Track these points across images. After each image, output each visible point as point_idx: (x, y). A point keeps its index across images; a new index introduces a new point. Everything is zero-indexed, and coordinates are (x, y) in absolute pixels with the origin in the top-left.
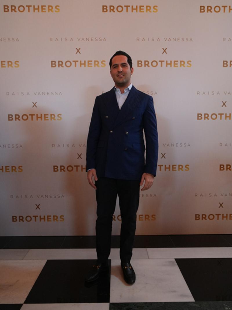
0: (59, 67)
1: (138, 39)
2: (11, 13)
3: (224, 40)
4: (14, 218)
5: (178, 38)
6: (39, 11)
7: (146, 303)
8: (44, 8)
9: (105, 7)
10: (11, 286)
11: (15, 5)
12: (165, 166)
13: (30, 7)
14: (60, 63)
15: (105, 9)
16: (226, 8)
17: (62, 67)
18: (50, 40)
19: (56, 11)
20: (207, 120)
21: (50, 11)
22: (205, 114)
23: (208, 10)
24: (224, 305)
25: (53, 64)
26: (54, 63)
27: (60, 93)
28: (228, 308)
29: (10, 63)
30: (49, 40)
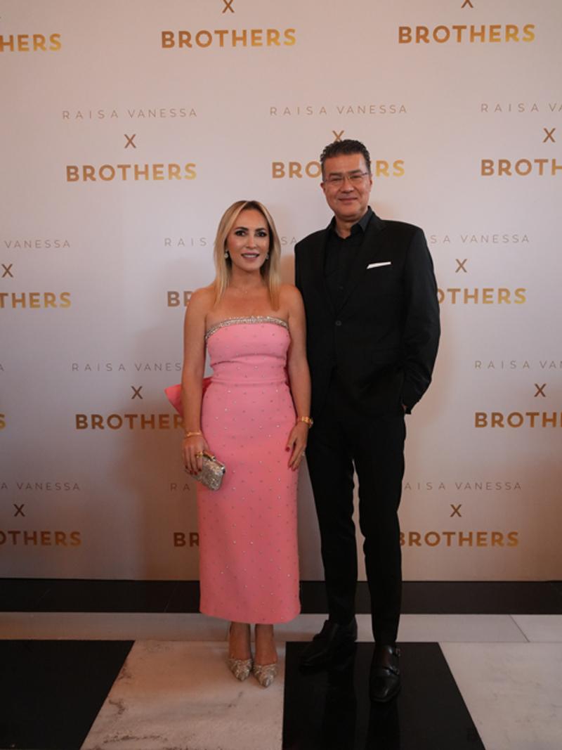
4: (179, 537)
10: (230, 706)
17: (300, 176)
26: (278, 167)
29: (174, 170)
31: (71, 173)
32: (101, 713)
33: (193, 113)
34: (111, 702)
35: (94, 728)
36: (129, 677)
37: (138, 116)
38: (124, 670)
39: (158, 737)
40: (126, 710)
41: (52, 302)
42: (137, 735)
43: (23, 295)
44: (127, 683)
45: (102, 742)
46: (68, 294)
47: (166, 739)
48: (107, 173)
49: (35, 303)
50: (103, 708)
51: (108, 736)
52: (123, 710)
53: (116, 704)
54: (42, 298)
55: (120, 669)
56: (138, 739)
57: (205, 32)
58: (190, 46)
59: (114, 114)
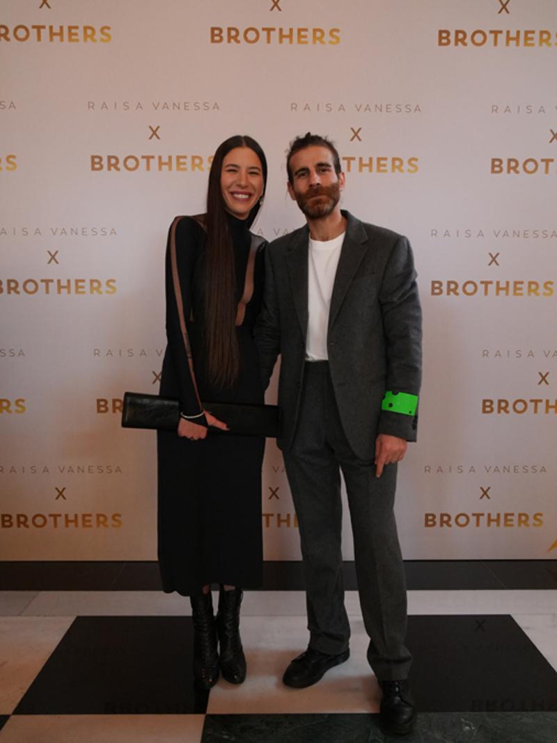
0: (109, 169)
1: (294, 107)
3: (495, 109)
4: (7, 518)
5: (387, 105)
6: (62, 40)
7: (287, 716)
8: (73, 31)
13: (42, 30)
14: (113, 161)
15: (217, 35)
16: (499, 35)
17: (117, 169)
18: (89, 107)
19: (102, 40)
20: (455, 296)
21: (89, 39)
22: (449, 283)
23: (457, 40)
24: (463, 720)
25: (96, 163)
27: (113, 232)
28: (470, 727)
30: (87, 107)
43: (69, 281)
49: (80, 290)
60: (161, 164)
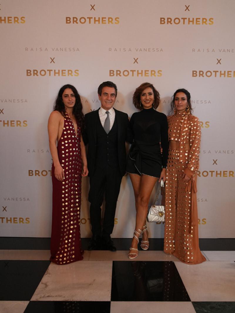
2: (73, 24)
6: (99, 23)
9: (163, 20)
10: (90, 285)
11: (77, 17)
12: (217, 172)
13: (91, 19)
15: (163, 21)
17: (120, 76)
30: (108, 50)
31: (28, 72)
32: (38, 287)
33: (78, 50)
34: (42, 283)
35: (36, 293)
36: (50, 274)
37: (56, 51)
38: (47, 271)
39: (61, 296)
40: (48, 286)
41: (20, 125)
42: (53, 295)
43: (8, 121)
44: (49, 276)
45: (39, 298)
46: (26, 121)
47: (64, 297)
48: (43, 73)
49: (12, 125)
50: (39, 285)
51: (41, 296)
52: (47, 286)
53: (44, 284)
54: (15, 123)
55: (46, 271)
56: (53, 297)
57: (84, 18)
58: (77, 23)
59: (46, 49)
60: (138, 73)
